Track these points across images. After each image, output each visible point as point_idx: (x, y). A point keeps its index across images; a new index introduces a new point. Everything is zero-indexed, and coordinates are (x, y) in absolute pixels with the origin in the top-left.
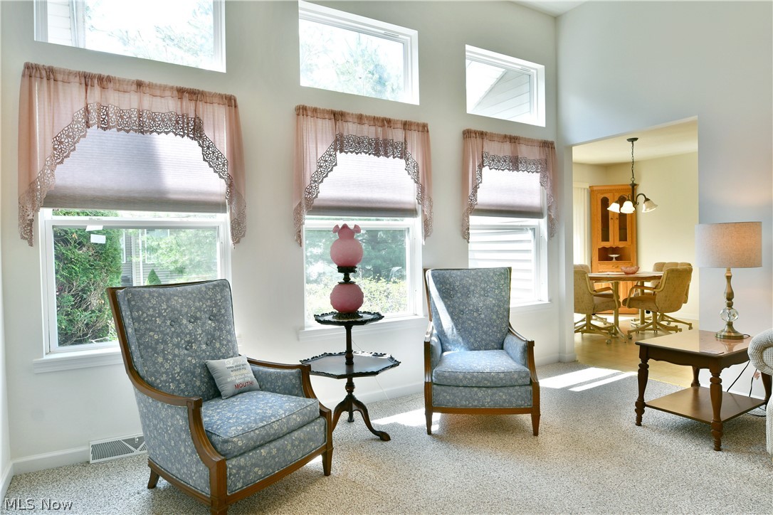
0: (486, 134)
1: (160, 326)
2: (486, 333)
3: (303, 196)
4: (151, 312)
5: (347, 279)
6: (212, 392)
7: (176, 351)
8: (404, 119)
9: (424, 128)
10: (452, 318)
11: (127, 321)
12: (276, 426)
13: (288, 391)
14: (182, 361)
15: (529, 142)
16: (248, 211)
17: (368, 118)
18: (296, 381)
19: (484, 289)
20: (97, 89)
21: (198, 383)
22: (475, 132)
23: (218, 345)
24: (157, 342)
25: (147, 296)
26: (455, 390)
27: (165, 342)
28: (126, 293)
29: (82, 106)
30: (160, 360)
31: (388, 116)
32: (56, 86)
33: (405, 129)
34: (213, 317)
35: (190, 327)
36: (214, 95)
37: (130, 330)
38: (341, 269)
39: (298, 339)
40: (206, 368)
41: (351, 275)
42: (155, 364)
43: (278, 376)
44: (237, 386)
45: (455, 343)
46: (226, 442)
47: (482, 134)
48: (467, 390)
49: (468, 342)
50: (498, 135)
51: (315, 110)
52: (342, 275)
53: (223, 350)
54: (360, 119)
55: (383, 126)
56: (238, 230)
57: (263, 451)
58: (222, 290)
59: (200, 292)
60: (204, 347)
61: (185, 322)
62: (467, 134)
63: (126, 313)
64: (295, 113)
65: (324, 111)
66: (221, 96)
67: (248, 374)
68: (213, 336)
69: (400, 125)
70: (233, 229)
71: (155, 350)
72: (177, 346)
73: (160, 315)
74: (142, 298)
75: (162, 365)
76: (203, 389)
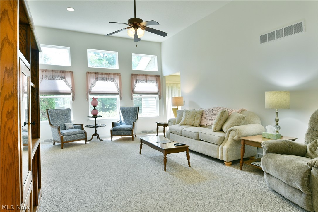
0: (137, 75)
1: (55, 116)
2: (130, 121)
3: (88, 91)
4: (54, 114)
5: (95, 109)
6: (65, 129)
8: (114, 73)
9: (119, 75)
10: (124, 118)
11: (49, 115)
12: (73, 133)
13: (79, 129)
14: (59, 123)
15: (151, 76)
16: (75, 95)
17: (104, 73)
18: (80, 127)
19: (131, 112)
20: (44, 72)
21: (62, 127)
22: (134, 74)
23: (67, 121)
24: (55, 119)
26: (116, 131)
27: (56, 119)
28: (49, 110)
29: (42, 75)
30: (55, 122)
31: (109, 72)
33: (114, 75)
34: (66, 115)
35: (61, 117)
36: (68, 71)
37: (50, 117)
38: (93, 106)
39: (88, 122)
40: (64, 124)
41: (96, 108)
42: (54, 123)
43: (78, 126)
44: (70, 128)
45: (124, 123)
46: (64, 133)
47: (136, 75)
48: (119, 131)
49: (126, 123)
50: (141, 75)
51: (91, 73)
52: (94, 108)
53: (68, 122)
54: (102, 74)
55: (108, 75)
56: (73, 98)
57: (70, 136)
58: (68, 110)
59: (64, 110)
60: (64, 121)
61: (60, 116)
62: (132, 75)
63: (49, 114)
64: (86, 73)
65: (93, 72)
66: (69, 71)
67: (73, 126)
68: (66, 119)
69: (112, 74)
70: (72, 98)
71: (54, 120)
72: (59, 120)
73: (55, 114)
76: (63, 128)
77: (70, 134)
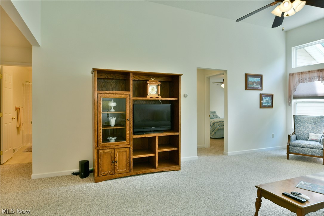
1: (300, 123)
4: (298, 120)
7: (302, 129)
20: (300, 75)
23: (315, 130)
25: (299, 117)
32: (294, 76)
35: (308, 125)
40: (309, 134)
44: (312, 139)
60: (310, 130)
71: (298, 128)
74: (297, 117)
75: (298, 131)
77: (299, 145)
